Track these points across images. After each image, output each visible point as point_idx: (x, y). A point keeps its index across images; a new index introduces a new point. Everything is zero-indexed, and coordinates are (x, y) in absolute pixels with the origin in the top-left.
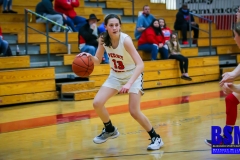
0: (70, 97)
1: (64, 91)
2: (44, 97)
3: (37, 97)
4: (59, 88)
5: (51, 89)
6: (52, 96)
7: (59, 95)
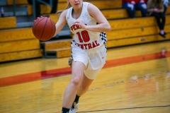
0: (53, 55)
1: (48, 50)
2: (28, 55)
3: (22, 56)
4: (42, 47)
5: (35, 48)
6: (36, 54)
7: (43, 53)
